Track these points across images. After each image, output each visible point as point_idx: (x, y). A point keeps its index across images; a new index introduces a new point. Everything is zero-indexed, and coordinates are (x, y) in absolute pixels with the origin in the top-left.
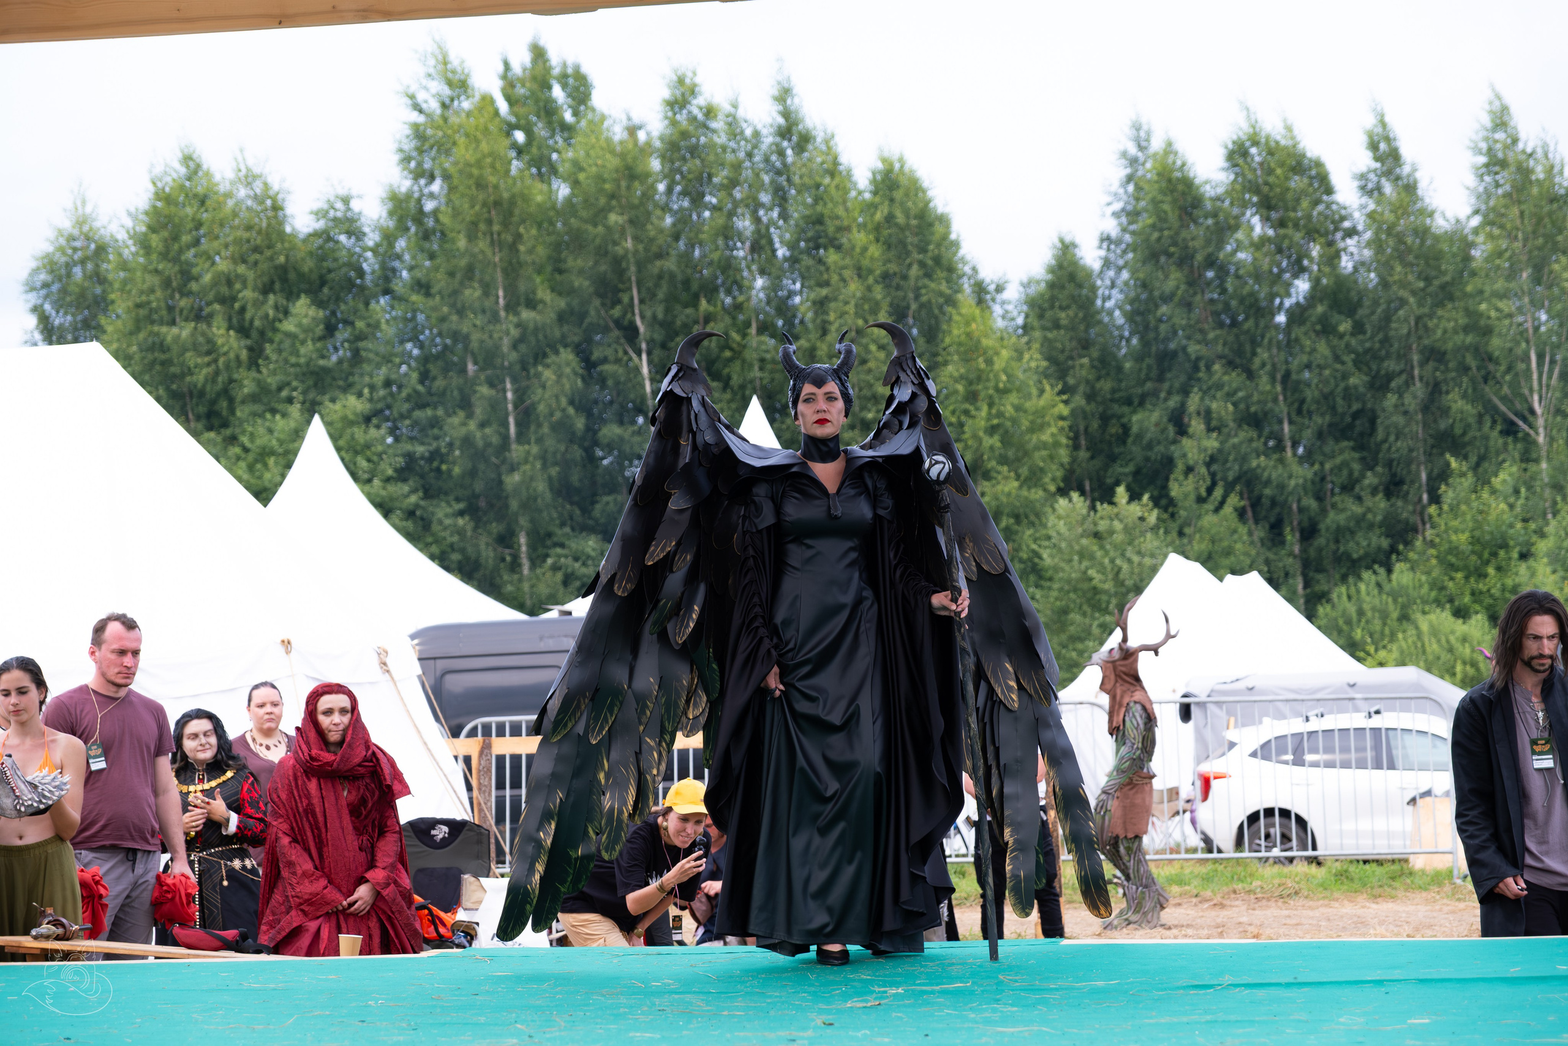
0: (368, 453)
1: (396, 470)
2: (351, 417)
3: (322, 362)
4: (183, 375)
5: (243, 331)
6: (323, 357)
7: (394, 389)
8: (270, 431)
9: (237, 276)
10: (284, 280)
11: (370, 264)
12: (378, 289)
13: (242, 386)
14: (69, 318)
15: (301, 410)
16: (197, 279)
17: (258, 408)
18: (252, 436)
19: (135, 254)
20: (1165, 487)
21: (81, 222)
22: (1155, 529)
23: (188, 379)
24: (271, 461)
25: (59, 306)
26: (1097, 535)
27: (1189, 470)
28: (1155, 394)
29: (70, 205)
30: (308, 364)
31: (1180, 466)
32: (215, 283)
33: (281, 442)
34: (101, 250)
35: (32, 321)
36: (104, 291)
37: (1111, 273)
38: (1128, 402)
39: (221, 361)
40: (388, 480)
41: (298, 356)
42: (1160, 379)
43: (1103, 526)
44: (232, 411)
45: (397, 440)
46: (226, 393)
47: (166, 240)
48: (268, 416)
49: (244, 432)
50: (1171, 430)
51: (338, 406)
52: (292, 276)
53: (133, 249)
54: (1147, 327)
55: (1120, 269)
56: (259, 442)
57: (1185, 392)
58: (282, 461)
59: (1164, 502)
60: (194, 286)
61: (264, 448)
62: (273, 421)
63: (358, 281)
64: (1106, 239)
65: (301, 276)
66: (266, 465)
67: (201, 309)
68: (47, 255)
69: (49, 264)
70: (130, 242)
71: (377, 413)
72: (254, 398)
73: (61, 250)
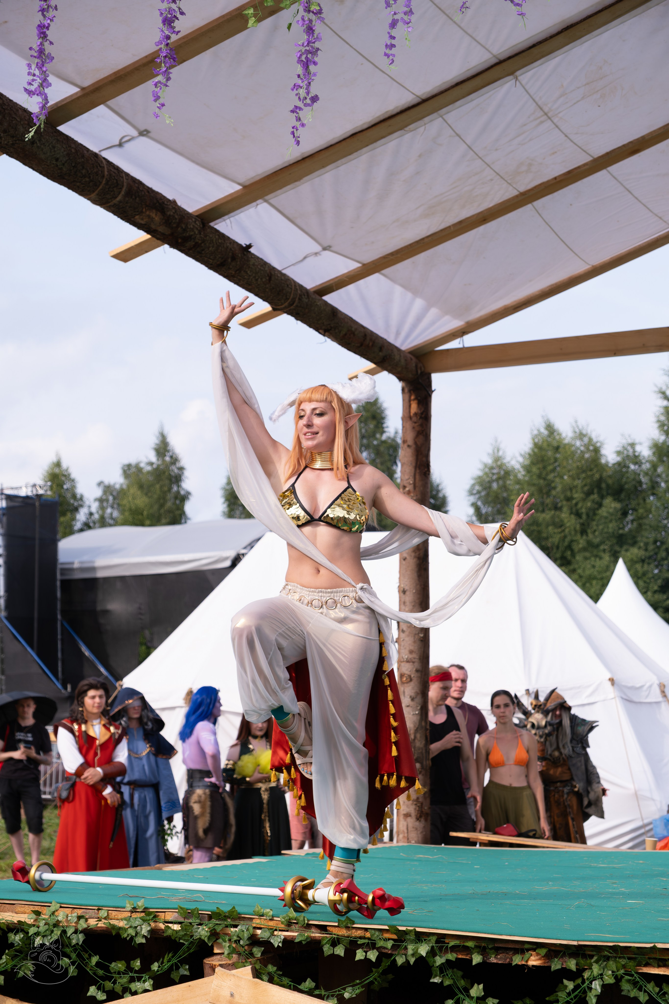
0: (645, 579)
1: (659, 587)
2: (635, 559)
3: (621, 532)
4: (547, 539)
5: (578, 515)
6: (620, 528)
7: (658, 544)
8: (594, 567)
9: (576, 487)
10: (600, 488)
11: (644, 479)
12: (650, 492)
13: (578, 543)
14: (490, 509)
15: (610, 556)
16: (555, 488)
17: (587, 554)
18: (584, 570)
19: (524, 476)
21: (497, 459)
23: (550, 540)
24: (594, 582)
25: (485, 503)
29: (491, 451)
30: (613, 533)
32: (564, 491)
33: (599, 572)
34: (507, 473)
35: (471, 511)
36: (509, 495)
39: (567, 531)
40: (655, 592)
41: (608, 528)
44: (573, 555)
45: (660, 571)
46: (569, 547)
47: (539, 469)
48: (593, 559)
49: (579, 568)
51: (628, 554)
52: (603, 486)
53: (523, 473)
56: (588, 572)
58: (600, 583)
60: (554, 493)
61: (590, 575)
62: (595, 561)
63: (639, 489)
65: (608, 486)
66: (591, 584)
67: (557, 503)
68: (480, 477)
69: (480, 481)
70: (521, 470)
71: (650, 558)
72: (584, 549)
73: (486, 474)
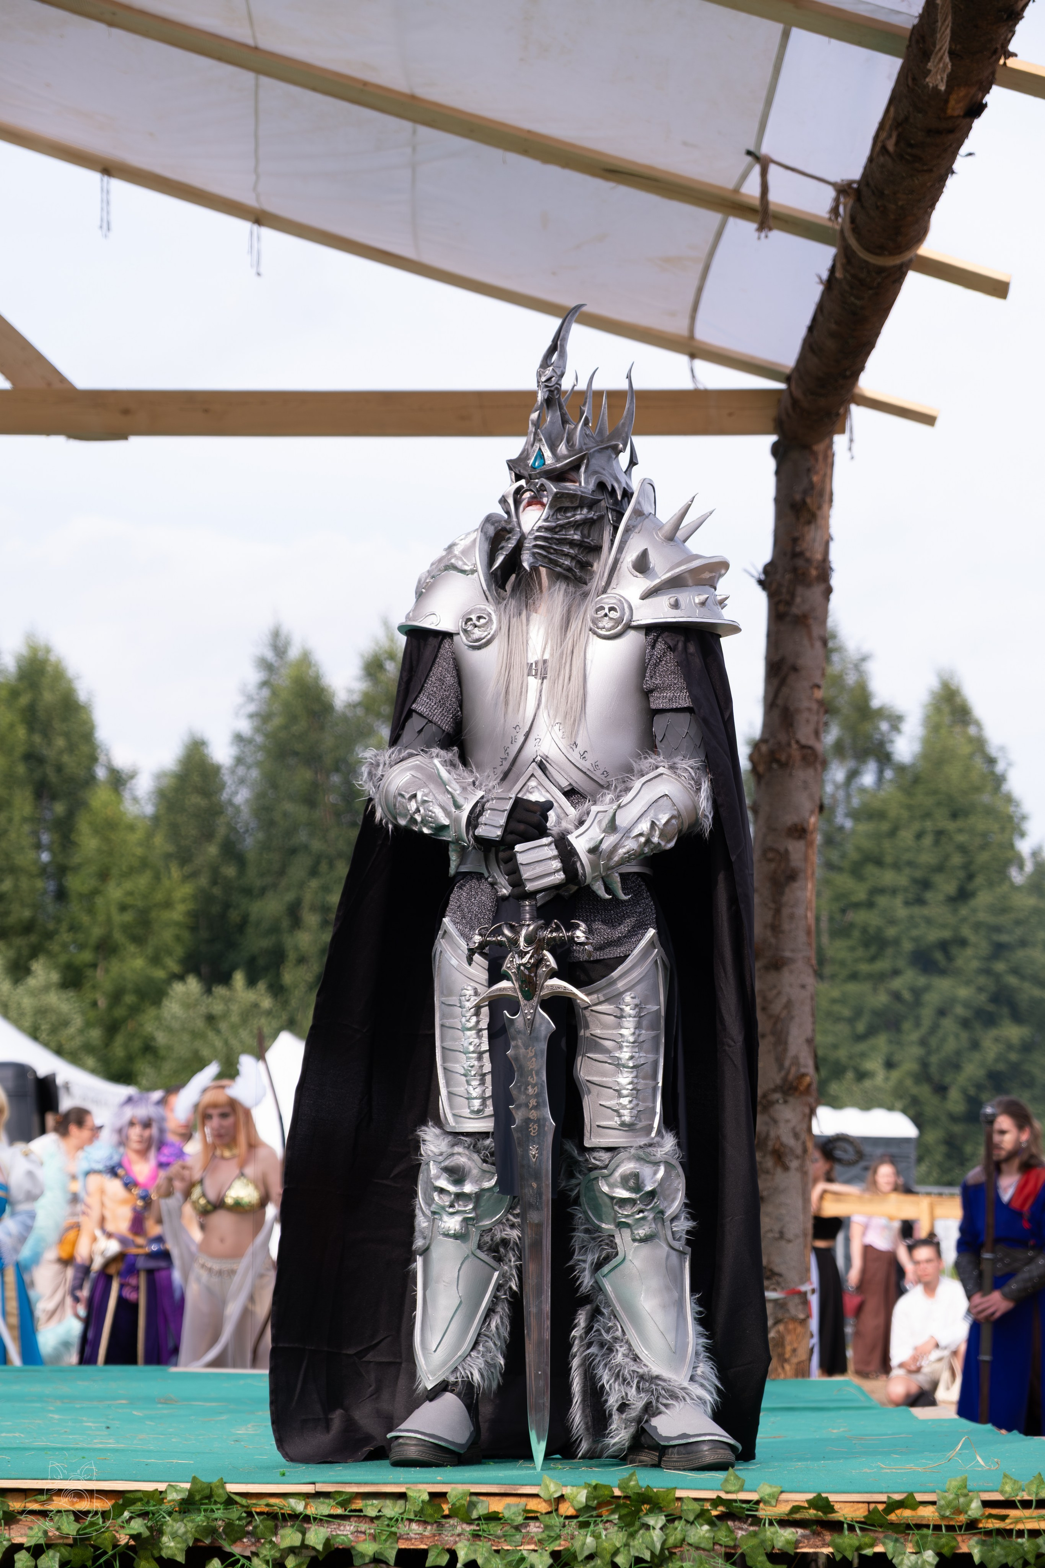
20: (278, 975)
22: (269, 1013)
26: (211, 1019)
27: (301, 960)
28: (275, 886)
31: (292, 956)
37: (241, 771)
38: (248, 892)
42: (282, 872)
43: (217, 1008)
50: (285, 923)
54: (271, 823)
55: (249, 768)
57: (302, 885)
59: (277, 990)
64: (239, 738)
